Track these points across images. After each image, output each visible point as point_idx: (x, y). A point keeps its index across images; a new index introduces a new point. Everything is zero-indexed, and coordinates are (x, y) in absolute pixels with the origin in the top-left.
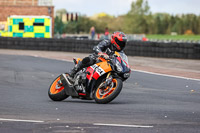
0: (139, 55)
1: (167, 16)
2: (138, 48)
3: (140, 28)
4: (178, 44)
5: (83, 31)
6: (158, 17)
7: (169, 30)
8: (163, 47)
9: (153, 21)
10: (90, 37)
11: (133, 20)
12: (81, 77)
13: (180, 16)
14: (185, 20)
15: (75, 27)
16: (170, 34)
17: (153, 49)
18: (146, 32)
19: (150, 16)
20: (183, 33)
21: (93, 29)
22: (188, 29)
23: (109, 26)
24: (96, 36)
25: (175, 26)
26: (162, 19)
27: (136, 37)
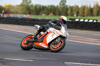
0: (27, 25)
1: (40, 6)
2: (26, 22)
3: (27, 11)
4: (46, 20)
7: (41, 13)
8: (38, 21)
9: (33, 8)
11: (24, 7)
13: (47, 6)
14: (49, 8)
16: (41, 15)
17: (33, 22)
18: (30, 13)
19: (32, 6)
20: (48, 14)
22: (51, 13)
24: (5, 15)
25: (44, 11)
26: (38, 7)
27: (25, 16)
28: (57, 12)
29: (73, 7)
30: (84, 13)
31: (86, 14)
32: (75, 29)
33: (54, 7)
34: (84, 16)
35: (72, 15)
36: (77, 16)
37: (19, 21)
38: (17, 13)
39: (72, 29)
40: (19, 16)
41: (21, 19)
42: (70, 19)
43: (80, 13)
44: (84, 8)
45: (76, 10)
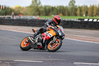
0: (36, 26)
1: (50, 7)
2: (35, 23)
3: (36, 13)
5: (8, 14)
6: (45, 7)
7: (51, 14)
9: (43, 9)
10: (12, 18)
12: (39, 39)
13: (56, 7)
14: (58, 9)
15: (4, 12)
16: (51, 16)
18: (39, 15)
19: (41, 7)
21: (13, 13)
22: (60, 13)
23: (21, 12)
24: (15, 17)
25: (54, 12)
26: (47, 8)
27: (35, 17)
28: (66, 12)
29: (82, 7)
30: (93, 13)
31: (95, 14)
32: (84, 29)
33: (63, 7)
34: (93, 16)
35: (81, 15)
36: (86, 15)
37: (28, 23)
38: (26, 14)
39: (81, 29)
40: (29, 17)
41: (30, 21)
42: (79, 19)
43: (89, 13)
44: (93, 8)
45: (84, 10)
